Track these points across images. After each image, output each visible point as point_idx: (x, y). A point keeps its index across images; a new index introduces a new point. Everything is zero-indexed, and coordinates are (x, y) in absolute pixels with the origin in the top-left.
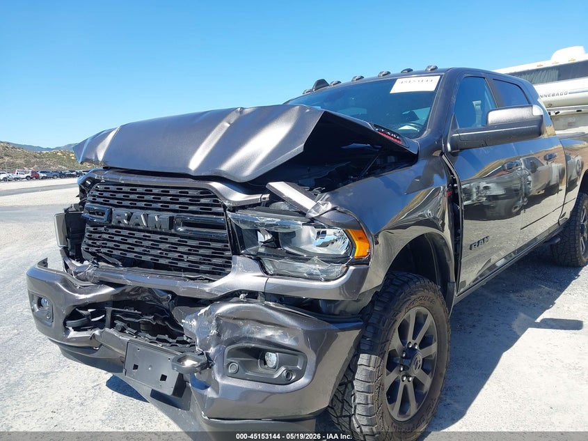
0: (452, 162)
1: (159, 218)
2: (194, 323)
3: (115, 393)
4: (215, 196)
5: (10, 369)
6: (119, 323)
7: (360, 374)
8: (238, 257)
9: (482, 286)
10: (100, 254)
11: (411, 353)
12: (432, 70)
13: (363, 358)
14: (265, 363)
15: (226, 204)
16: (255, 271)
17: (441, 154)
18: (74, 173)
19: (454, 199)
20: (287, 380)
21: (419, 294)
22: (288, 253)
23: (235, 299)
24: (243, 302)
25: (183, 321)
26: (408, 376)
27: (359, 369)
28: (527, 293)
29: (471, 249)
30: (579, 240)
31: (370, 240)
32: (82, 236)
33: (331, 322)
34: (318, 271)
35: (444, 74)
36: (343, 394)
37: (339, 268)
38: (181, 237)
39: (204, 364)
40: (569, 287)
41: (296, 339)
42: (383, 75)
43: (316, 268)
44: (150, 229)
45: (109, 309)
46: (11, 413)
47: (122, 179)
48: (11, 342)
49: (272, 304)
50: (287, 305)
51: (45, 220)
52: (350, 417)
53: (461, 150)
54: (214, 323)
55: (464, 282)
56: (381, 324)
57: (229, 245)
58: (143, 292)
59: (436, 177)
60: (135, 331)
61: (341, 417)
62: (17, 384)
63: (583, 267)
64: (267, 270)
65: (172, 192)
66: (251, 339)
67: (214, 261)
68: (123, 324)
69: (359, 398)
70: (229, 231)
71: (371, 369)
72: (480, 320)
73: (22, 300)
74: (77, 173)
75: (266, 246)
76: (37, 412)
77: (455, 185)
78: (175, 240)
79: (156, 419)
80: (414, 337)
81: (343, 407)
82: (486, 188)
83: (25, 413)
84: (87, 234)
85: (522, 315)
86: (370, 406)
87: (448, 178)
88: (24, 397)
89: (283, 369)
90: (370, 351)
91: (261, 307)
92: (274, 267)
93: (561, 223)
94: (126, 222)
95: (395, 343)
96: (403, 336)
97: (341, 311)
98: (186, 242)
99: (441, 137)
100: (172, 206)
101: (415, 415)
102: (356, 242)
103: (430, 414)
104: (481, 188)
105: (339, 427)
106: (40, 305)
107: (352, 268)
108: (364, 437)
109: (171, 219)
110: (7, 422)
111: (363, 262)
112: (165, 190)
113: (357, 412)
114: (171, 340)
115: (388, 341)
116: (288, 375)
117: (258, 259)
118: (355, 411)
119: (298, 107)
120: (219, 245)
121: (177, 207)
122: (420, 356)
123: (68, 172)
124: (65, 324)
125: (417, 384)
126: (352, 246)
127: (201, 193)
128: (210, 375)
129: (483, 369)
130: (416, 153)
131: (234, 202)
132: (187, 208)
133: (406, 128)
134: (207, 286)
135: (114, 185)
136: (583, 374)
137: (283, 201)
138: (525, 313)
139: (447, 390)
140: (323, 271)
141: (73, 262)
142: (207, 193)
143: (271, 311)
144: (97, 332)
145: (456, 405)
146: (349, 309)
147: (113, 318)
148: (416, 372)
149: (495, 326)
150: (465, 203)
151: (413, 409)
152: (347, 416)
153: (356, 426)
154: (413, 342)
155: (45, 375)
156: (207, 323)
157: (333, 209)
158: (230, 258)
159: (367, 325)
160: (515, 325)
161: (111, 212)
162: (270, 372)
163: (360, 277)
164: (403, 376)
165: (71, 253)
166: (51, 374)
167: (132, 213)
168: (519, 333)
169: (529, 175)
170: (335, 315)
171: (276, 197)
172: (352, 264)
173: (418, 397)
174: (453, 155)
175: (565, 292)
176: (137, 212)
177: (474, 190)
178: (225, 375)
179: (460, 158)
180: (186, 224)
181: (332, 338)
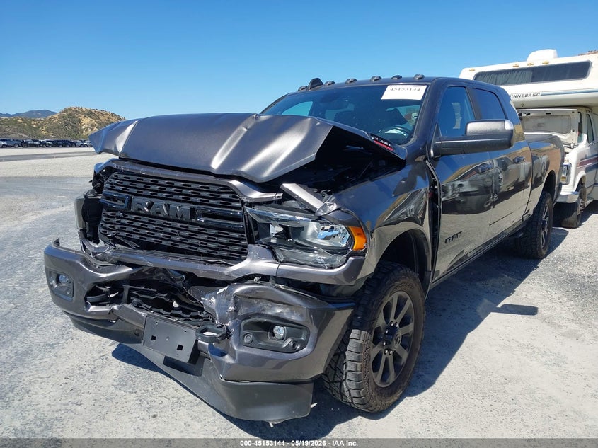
0: (434, 165)
1: (181, 209)
2: (214, 300)
3: (122, 362)
4: (234, 193)
5: (15, 340)
6: (135, 300)
7: (352, 346)
8: (253, 246)
9: (453, 275)
10: (118, 237)
11: (393, 330)
12: (419, 79)
13: (355, 333)
14: (274, 335)
15: (244, 200)
16: (267, 259)
17: (425, 159)
18: (37, 143)
19: (434, 198)
20: (292, 350)
21: (402, 281)
22: (297, 244)
23: (250, 281)
24: (257, 284)
25: (202, 299)
26: (389, 350)
27: (351, 342)
28: (491, 281)
29: (446, 243)
30: (540, 234)
31: (367, 236)
32: (99, 220)
33: (329, 303)
34: (322, 260)
35: (430, 84)
36: (336, 363)
37: (340, 258)
38: (201, 226)
39: (223, 335)
40: (528, 277)
41: (302, 316)
42: (375, 80)
43: (321, 258)
44: (171, 217)
45: (127, 287)
46: (26, 379)
47: (142, 170)
48: (9, 315)
49: (281, 286)
50: (294, 288)
51: (16, 193)
52: (341, 382)
53: (442, 155)
54: (232, 301)
55: (439, 271)
56: (370, 305)
57: (245, 235)
58: (158, 272)
59: (419, 179)
60: (150, 307)
61: (333, 382)
62: (26, 354)
63: (542, 259)
64: (278, 258)
65: (193, 186)
66: (263, 315)
67: (232, 248)
68: (139, 301)
69: (350, 366)
70: (246, 223)
71: (360, 342)
72: (449, 305)
73: (11, 275)
74: (40, 142)
75: (277, 237)
76: (51, 378)
77: (436, 187)
78: (196, 228)
79: (164, 385)
80: (395, 318)
81: (335, 374)
82: (460, 186)
83: (40, 380)
84: (104, 218)
85: (486, 301)
86: (358, 373)
87: (430, 180)
88: (35, 365)
89: (290, 340)
90: (360, 328)
91: (272, 288)
92: (284, 256)
93: (525, 219)
94: (147, 210)
95: (381, 321)
96: (387, 316)
97: (338, 294)
98: (206, 231)
99: (426, 144)
100: (193, 199)
101: (394, 382)
102: (355, 237)
103: (406, 383)
104: (456, 186)
105: (330, 391)
106: (58, 281)
107: (351, 258)
108: (352, 399)
109: (193, 210)
110: (24, 386)
111: (360, 254)
112: (187, 184)
113: (347, 377)
114: (185, 315)
115: (375, 319)
116: (294, 345)
117: (270, 248)
118: (346, 377)
119: (309, 119)
120: (237, 235)
121: (198, 200)
122: (400, 333)
123: (30, 142)
124: (86, 299)
125: (396, 357)
126: (351, 241)
127: (221, 189)
128: (228, 345)
129: (450, 347)
130: (404, 159)
131: (251, 199)
132: (208, 201)
133: (394, 131)
134: (226, 270)
135: (132, 175)
136: (534, 351)
137: (296, 200)
138: (489, 300)
139: (419, 363)
140: (326, 261)
141: (92, 243)
142: (227, 189)
143: (281, 292)
144: (115, 307)
145: (427, 376)
146: (344, 293)
147: (130, 295)
148: (396, 347)
149: (463, 310)
150: (443, 199)
151: (392, 378)
152: (338, 381)
153: (346, 390)
154: (394, 321)
155: (52, 346)
156: (225, 301)
157: (337, 209)
158: (246, 247)
159: (358, 305)
160: (480, 309)
161: (130, 200)
162: (279, 342)
163: (357, 266)
164: (385, 350)
165: (88, 235)
166: (57, 345)
167: (153, 203)
168: (482, 316)
169: (501, 172)
170: (333, 297)
171: (288, 196)
172: (351, 255)
173: (397, 367)
174: (435, 160)
175: (525, 281)
176: (158, 202)
177: (450, 188)
178: (240, 344)
179: (440, 163)
180: (206, 215)
181: (330, 315)
